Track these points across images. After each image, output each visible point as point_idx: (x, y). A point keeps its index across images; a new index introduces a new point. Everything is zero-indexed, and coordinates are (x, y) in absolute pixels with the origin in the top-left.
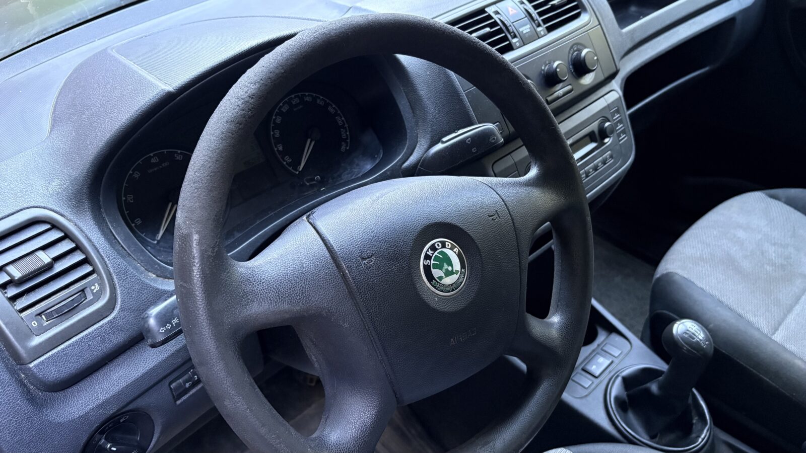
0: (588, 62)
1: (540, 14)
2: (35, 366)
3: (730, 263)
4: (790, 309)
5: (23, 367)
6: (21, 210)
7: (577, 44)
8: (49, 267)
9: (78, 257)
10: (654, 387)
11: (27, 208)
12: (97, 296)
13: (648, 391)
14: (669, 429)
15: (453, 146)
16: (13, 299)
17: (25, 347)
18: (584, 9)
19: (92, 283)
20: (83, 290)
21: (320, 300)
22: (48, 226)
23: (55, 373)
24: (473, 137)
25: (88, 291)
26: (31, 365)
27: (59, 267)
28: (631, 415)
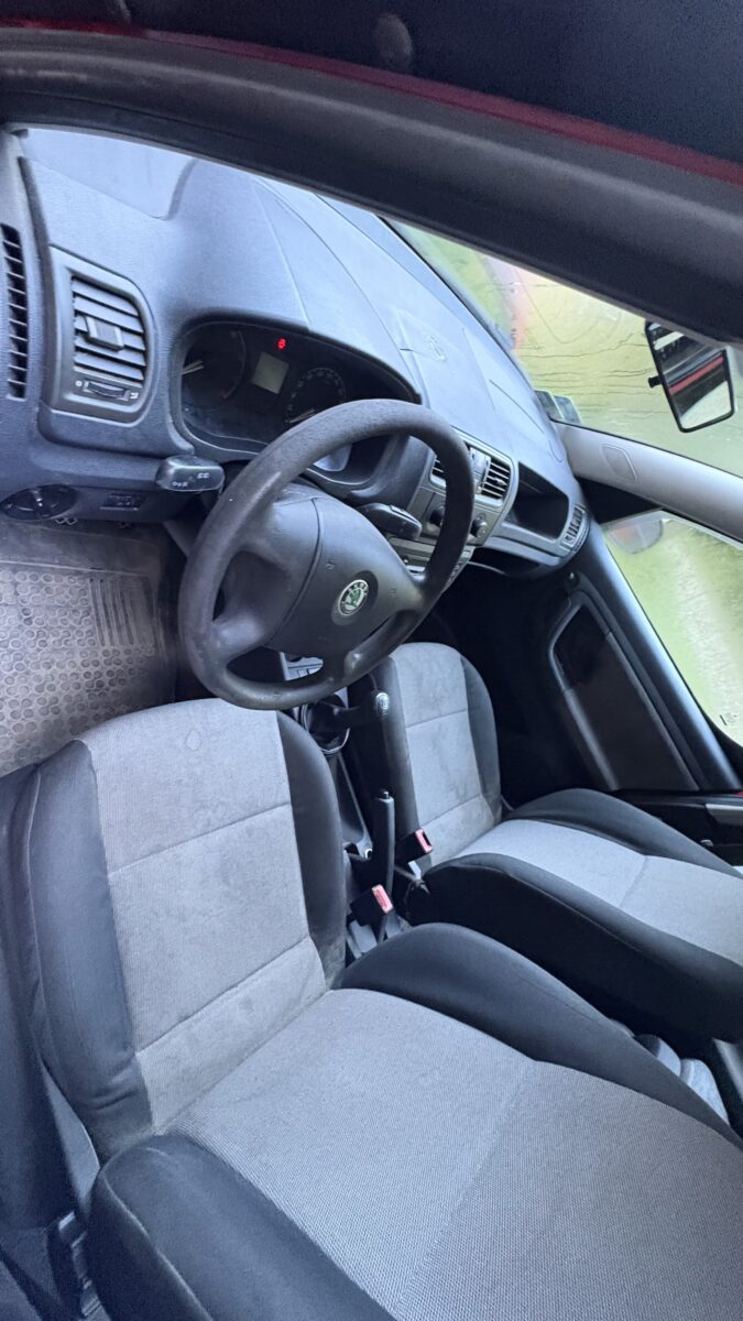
0: (480, 531)
1: (488, 480)
2: (57, 415)
3: (419, 679)
4: (421, 722)
5: (44, 404)
6: (127, 278)
7: (484, 514)
8: (116, 349)
9: (139, 361)
10: (336, 710)
11: (131, 281)
12: (130, 402)
13: (332, 709)
14: (322, 734)
15: (395, 517)
16: (78, 349)
17: (60, 395)
18: (504, 498)
19: (135, 390)
20: (126, 389)
21: (294, 566)
22: (135, 313)
23: (63, 432)
24: (408, 524)
25: (127, 392)
26: (54, 411)
27: (122, 355)
28: (310, 711)
